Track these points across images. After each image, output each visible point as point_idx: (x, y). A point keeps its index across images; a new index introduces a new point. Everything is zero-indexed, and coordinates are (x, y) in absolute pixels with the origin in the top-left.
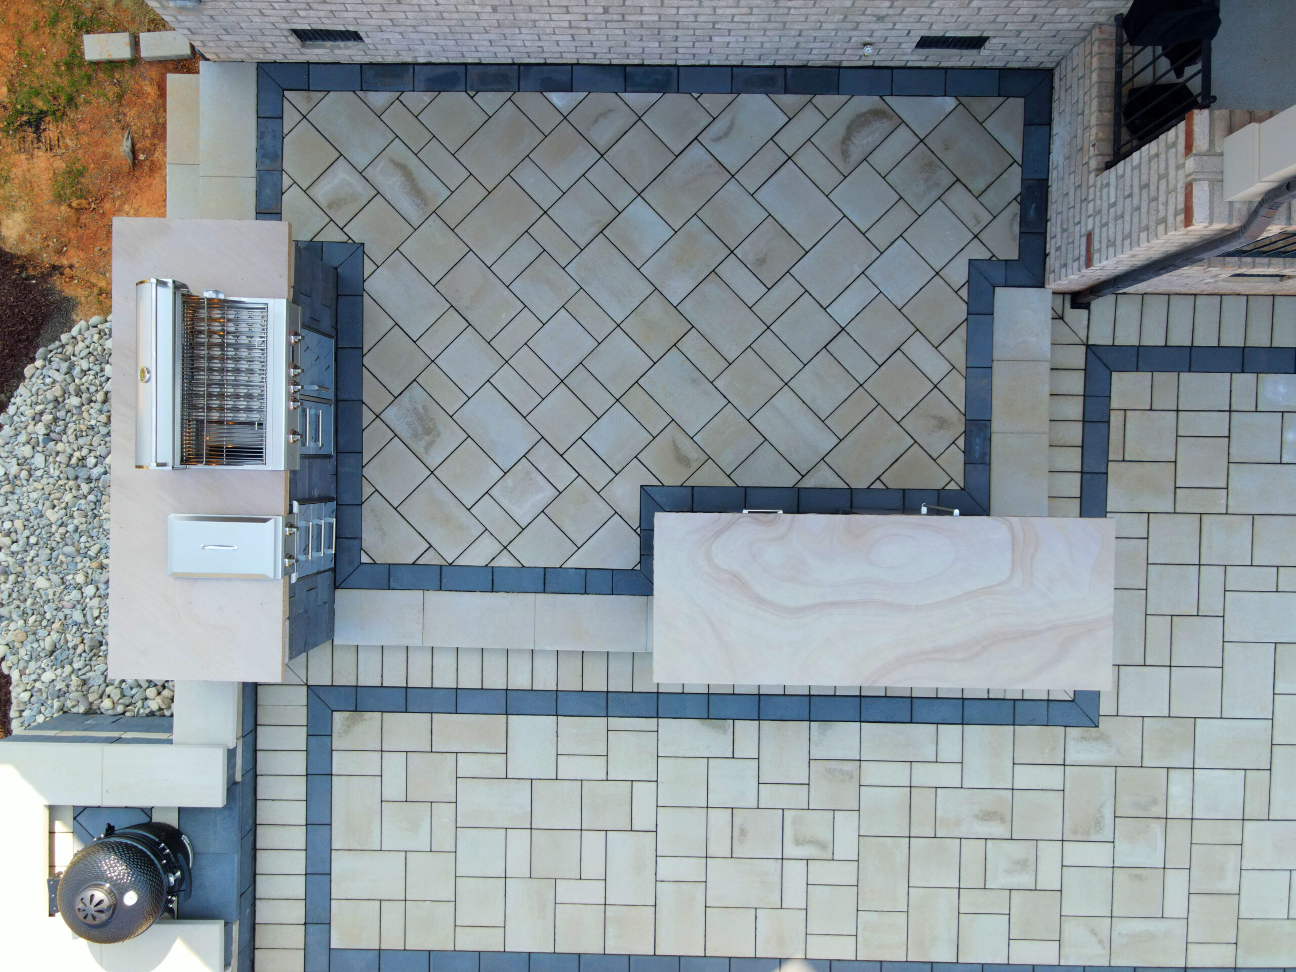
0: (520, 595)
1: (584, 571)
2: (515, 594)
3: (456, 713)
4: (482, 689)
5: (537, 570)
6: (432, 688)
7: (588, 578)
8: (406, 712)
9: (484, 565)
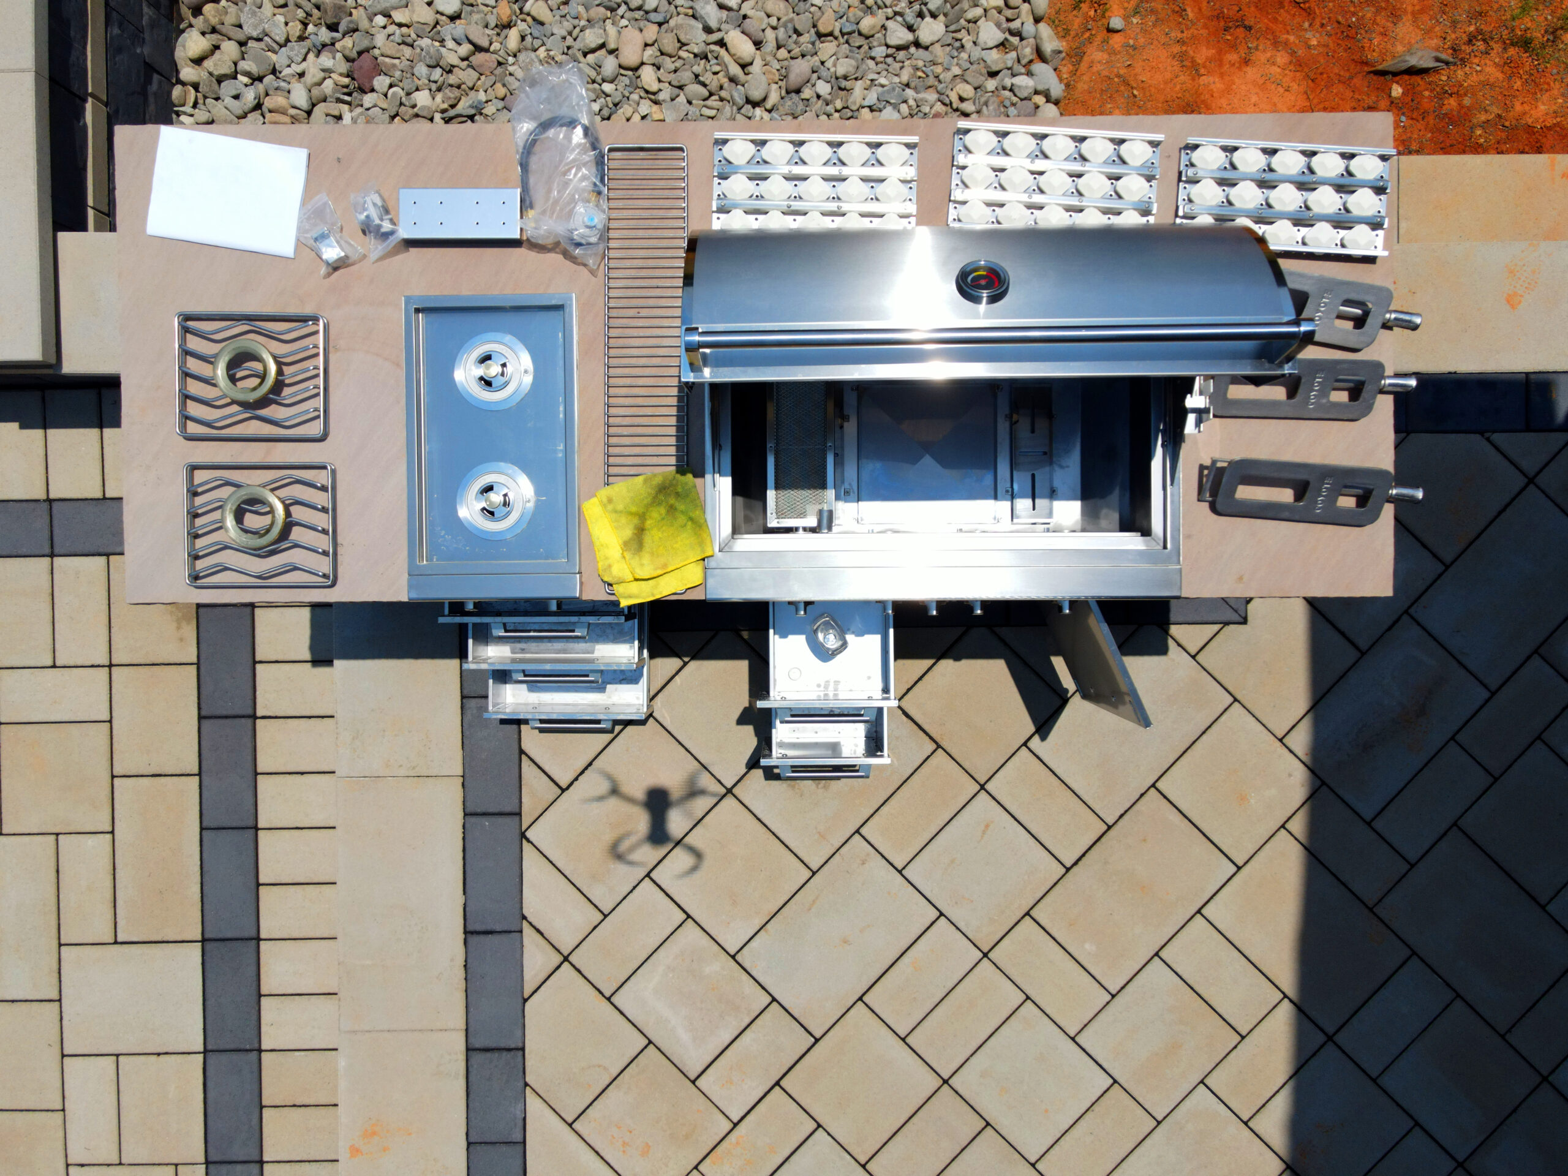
0: (460, 997)
1: (519, 1138)
2: (462, 985)
3: (202, 829)
4: (258, 885)
5: (519, 1033)
6: (256, 774)
7: (504, 1148)
8: (200, 718)
9: (526, 912)
